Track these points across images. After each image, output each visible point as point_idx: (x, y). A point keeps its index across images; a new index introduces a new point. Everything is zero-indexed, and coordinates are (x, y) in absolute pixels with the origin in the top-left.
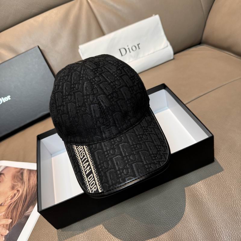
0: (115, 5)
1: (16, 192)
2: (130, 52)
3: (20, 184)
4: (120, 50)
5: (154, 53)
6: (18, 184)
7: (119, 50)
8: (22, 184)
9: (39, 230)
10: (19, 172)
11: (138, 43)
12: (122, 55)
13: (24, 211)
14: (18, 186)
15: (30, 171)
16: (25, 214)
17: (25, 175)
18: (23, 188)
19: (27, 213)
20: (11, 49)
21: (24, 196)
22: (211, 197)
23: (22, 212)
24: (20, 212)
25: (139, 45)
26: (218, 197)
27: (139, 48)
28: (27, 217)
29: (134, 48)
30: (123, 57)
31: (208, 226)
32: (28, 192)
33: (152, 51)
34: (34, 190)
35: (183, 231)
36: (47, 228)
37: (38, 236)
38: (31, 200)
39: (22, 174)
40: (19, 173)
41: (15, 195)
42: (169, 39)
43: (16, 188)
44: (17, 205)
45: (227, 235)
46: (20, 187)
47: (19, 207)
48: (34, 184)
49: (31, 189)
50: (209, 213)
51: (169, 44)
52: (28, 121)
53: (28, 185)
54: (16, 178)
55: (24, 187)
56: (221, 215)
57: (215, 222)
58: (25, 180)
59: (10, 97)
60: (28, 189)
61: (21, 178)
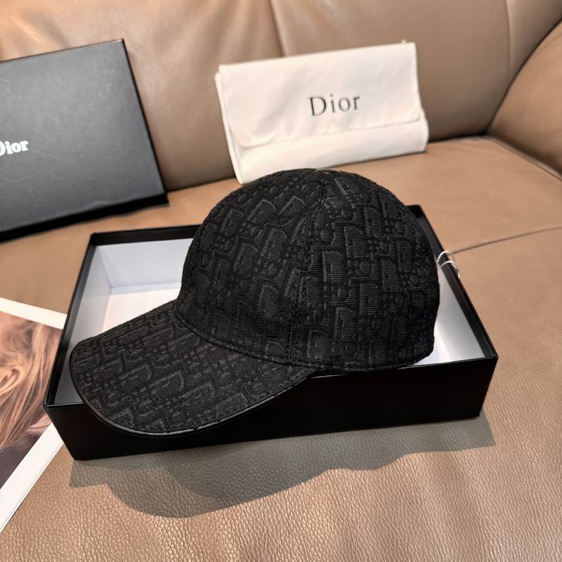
1: (9, 373)
2: (333, 110)
3: (21, 357)
4: (311, 99)
6: (16, 356)
7: (309, 101)
8: (28, 357)
9: (60, 473)
10: (23, 327)
11: (356, 96)
12: (313, 113)
13: (27, 423)
14: (17, 360)
15: (51, 330)
16: (29, 430)
17: (36, 339)
18: (30, 367)
19: (33, 429)
22: (485, 469)
23: (21, 424)
24: (14, 424)
25: (357, 101)
27: (356, 107)
28: (34, 439)
29: (344, 104)
30: (314, 117)
31: (472, 529)
32: (41, 378)
37: (57, 487)
39: (30, 334)
40: (22, 332)
41: (5, 380)
42: (425, 104)
43: (9, 364)
44: (9, 406)
46: (22, 365)
47: (14, 412)
49: (50, 372)
50: (477, 502)
51: (422, 114)
52: (59, 214)
53: (42, 363)
54: (11, 340)
55: (33, 365)
56: (502, 510)
57: (487, 524)
58: (37, 351)
59: (27, 146)
60: (42, 371)
61: (27, 343)
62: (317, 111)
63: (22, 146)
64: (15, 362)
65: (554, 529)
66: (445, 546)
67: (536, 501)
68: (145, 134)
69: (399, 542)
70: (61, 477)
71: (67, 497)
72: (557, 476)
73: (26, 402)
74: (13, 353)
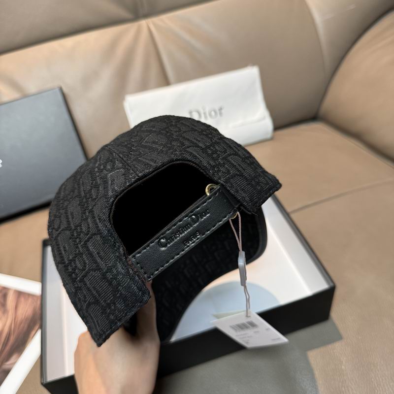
0: (193, 41)
4: (191, 113)
5: (242, 125)
8: (4, 313)
10: (1, 291)
11: (220, 107)
13: (3, 361)
15: (20, 294)
18: (5, 320)
19: (6, 365)
21: (5, 335)
27: (221, 115)
28: (7, 372)
29: (213, 113)
32: (13, 328)
33: (240, 122)
39: (5, 296)
40: (1, 295)
49: (18, 323)
51: (267, 114)
53: (14, 317)
55: (7, 319)
58: (11, 308)
59: (1, 163)
60: (13, 322)
61: (3, 302)
73: (3, 346)
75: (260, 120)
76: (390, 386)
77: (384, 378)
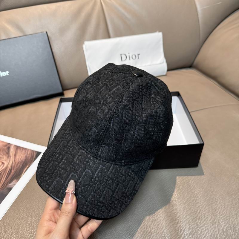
0: (126, 14)
1: (0, 164)
2: (130, 59)
3: (5, 157)
4: (121, 55)
5: (150, 65)
6: (3, 157)
8: (8, 157)
10: (6, 146)
11: (138, 53)
12: (122, 60)
13: (7, 183)
15: (17, 148)
16: (8, 186)
18: (8, 162)
19: (10, 185)
20: (18, 27)
21: (8, 169)
22: (180, 200)
23: (5, 184)
25: (139, 56)
26: (186, 201)
27: (138, 58)
28: (10, 189)
29: (134, 57)
30: (122, 62)
31: (174, 223)
32: (13, 166)
33: (149, 64)
34: (20, 166)
35: (153, 224)
36: (29, 202)
38: (15, 174)
39: (9, 148)
40: (6, 148)
42: (166, 57)
43: (1, 160)
45: (188, 234)
46: (6, 160)
47: (2, 179)
48: (20, 160)
49: (16, 164)
50: (177, 213)
51: (165, 60)
52: (21, 100)
53: (13, 160)
54: (1, 151)
55: (10, 161)
56: (186, 216)
57: (180, 222)
58: (12, 155)
59: (8, 73)
60: (13, 163)
61: (8, 152)
62: (123, 59)
63: (6, 73)
64: (3, 160)
65: (205, 223)
66: (165, 229)
67: (199, 213)
68: (55, 69)
69: (147, 228)
70: (20, 204)
71: (23, 212)
72: (207, 203)
73: (7, 175)
74: (2, 156)
75: (160, 64)
76: (224, 211)
77: (221, 207)
